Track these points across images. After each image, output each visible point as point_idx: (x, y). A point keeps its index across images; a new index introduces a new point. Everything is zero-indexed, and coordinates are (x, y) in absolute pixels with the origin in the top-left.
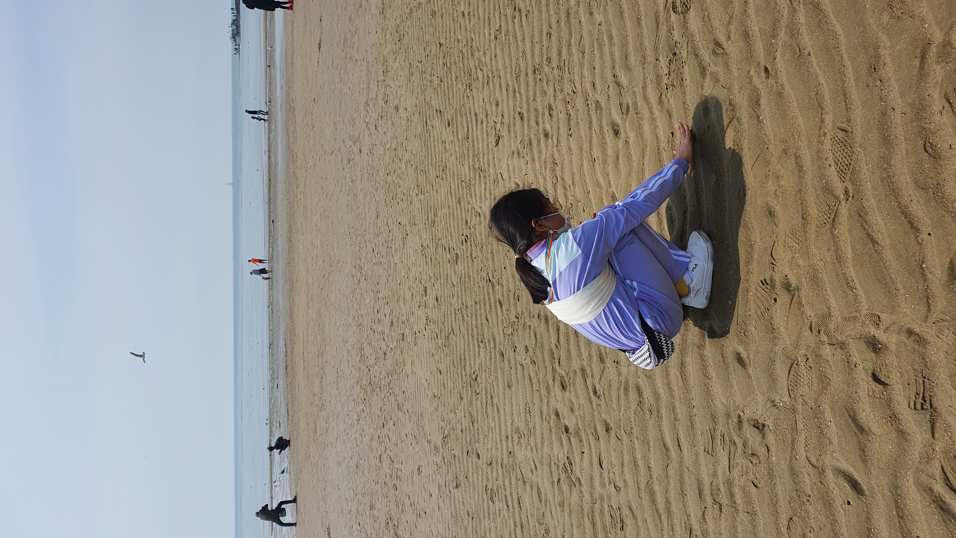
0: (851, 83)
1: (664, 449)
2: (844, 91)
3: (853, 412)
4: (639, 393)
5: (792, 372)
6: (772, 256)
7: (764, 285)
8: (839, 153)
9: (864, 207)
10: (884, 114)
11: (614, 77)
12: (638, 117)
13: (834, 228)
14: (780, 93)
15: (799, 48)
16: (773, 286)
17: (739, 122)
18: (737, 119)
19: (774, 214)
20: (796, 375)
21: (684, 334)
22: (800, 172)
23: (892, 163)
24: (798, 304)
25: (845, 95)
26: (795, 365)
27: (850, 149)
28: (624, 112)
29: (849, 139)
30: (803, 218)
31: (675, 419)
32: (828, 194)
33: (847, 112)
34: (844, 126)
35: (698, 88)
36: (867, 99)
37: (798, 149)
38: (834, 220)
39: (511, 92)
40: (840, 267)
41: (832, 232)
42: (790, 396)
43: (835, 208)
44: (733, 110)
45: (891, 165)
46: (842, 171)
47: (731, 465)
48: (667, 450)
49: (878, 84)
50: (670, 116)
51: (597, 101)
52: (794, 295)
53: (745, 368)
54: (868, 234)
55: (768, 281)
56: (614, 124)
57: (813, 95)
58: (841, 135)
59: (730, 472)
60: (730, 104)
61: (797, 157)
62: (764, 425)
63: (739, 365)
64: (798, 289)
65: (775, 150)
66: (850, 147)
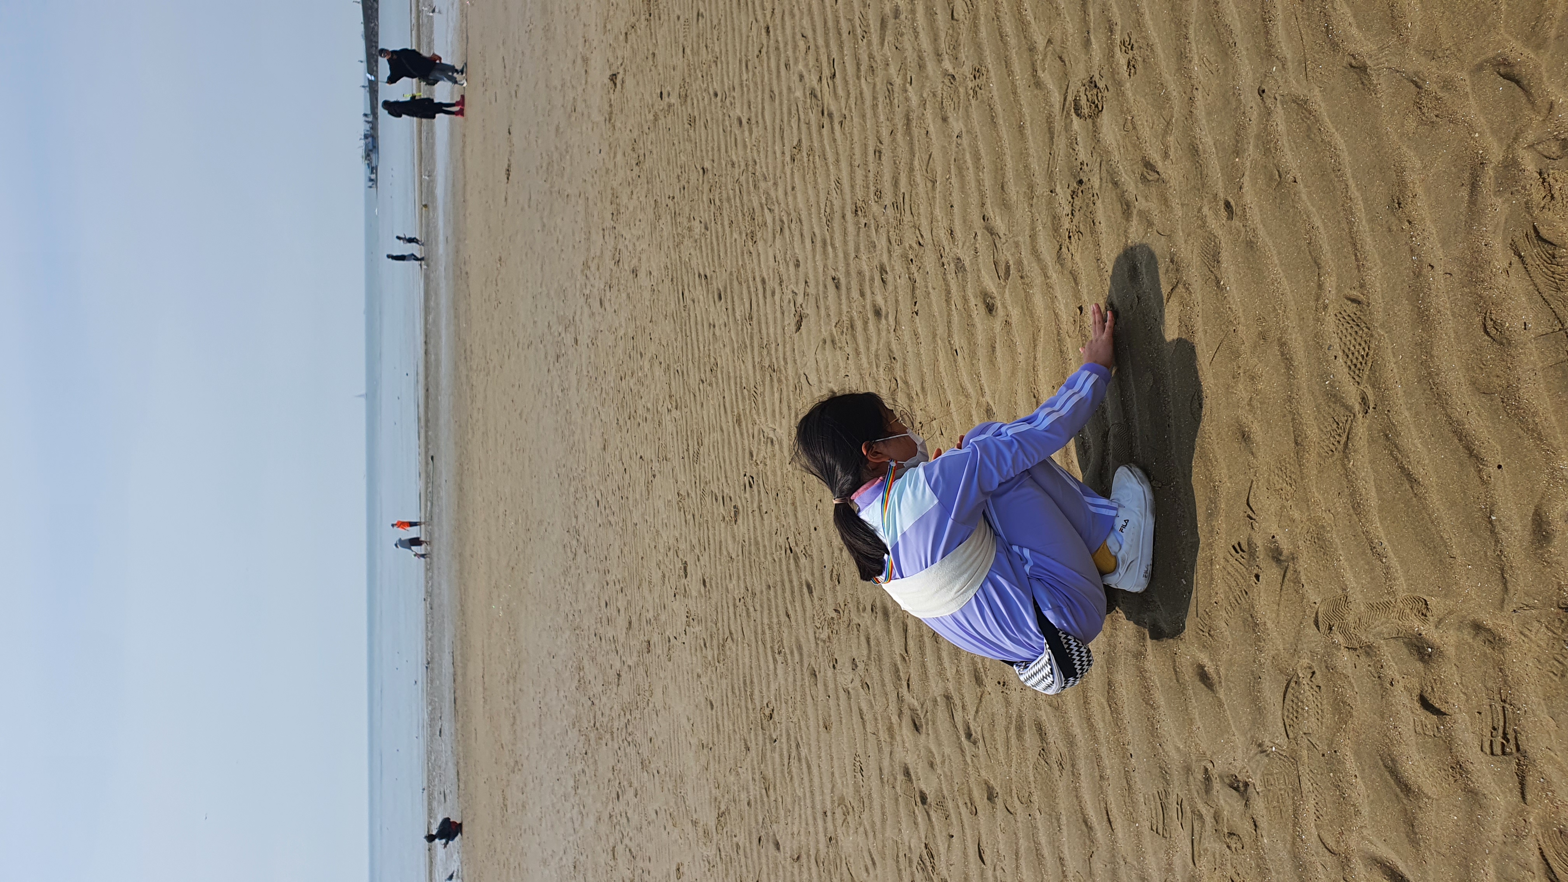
0: (1363, 226)
1: (1084, 828)
2: (1352, 238)
3: (1393, 760)
4: (1040, 735)
5: (1289, 696)
6: (1248, 504)
7: (1237, 552)
8: (1349, 338)
9: (1393, 424)
10: (1418, 275)
11: (984, 219)
12: (1024, 284)
13: (1347, 457)
14: (1251, 242)
15: (1278, 171)
16: (1252, 554)
17: (1188, 289)
18: (1185, 285)
19: (1249, 437)
20: (1296, 700)
21: (1112, 635)
22: (1288, 368)
23: (1435, 353)
24: (1295, 583)
25: (1355, 245)
26: (1293, 684)
27: (1366, 330)
28: (1002, 274)
29: (1365, 315)
30: (1296, 443)
31: (1101, 776)
32: (1335, 403)
33: (1359, 271)
34: (1355, 293)
35: (1119, 235)
36: (1390, 252)
37: (1284, 331)
38: (1346, 444)
39: (819, 244)
40: (1360, 521)
41: (1344, 466)
42: (1288, 736)
43: (1348, 426)
44: (1177, 270)
45: (1432, 356)
46: (1355, 366)
47: (1196, 853)
48: (1090, 828)
49: (1406, 226)
50: (1075, 280)
51: (959, 259)
52: (1287, 568)
53: (1212, 690)
54: (1402, 468)
55: (1245, 547)
56: (986, 294)
57: (1303, 244)
58: (1351, 308)
59: (1194, 864)
60: (1172, 261)
61: (1282, 344)
62: (1246, 785)
63: (1203, 686)
64: (1293, 559)
65: (1246, 333)
66: (1367, 327)
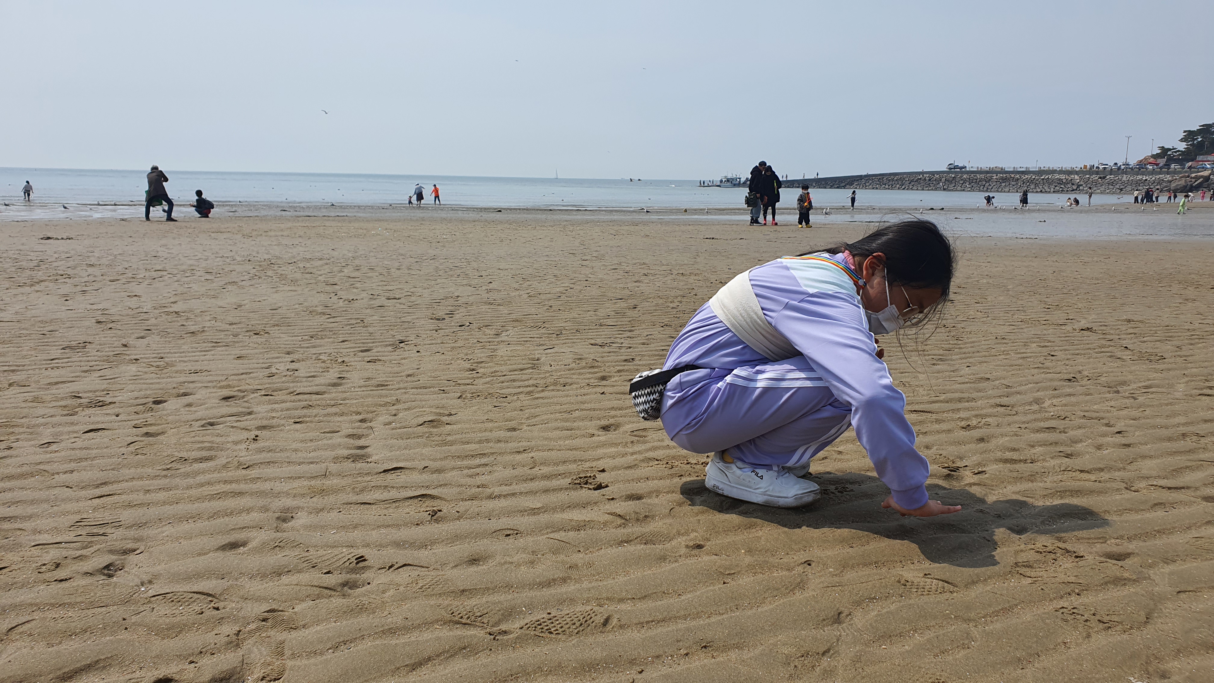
0: (681, 625)
1: (99, 482)
2: (670, 619)
3: (104, 667)
4: (200, 459)
5: (196, 596)
6: (405, 565)
7: (356, 559)
8: (569, 620)
9: (476, 654)
10: (632, 662)
12: (627, 443)
13: (445, 623)
14: (665, 559)
15: (734, 574)
16: (353, 571)
17: (620, 526)
18: (624, 524)
19: (474, 563)
20: (192, 600)
21: (289, 494)
22: (540, 584)
24: (318, 595)
25: (663, 621)
26: (210, 599)
27: (576, 631)
29: (591, 629)
30: (463, 591)
32: (502, 615)
33: (636, 624)
34: (614, 621)
36: (657, 642)
37: (578, 581)
38: (458, 623)
40: (376, 633)
41: (437, 621)
42: (154, 596)
43: (478, 624)
44: (638, 520)
45: (547, 675)
46: (540, 625)
47: (46, 546)
48: (97, 486)
49: (683, 652)
50: (630, 467)
52: (335, 590)
53: (218, 549)
54: (429, 659)
55: (361, 565)
56: (617, 426)
57: (664, 588)
58: (600, 619)
59: (34, 546)
60: (646, 517)
61: (564, 580)
62: (110, 576)
63: (224, 545)
64: (344, 595)
65: (578, 558)
66: (579, 631)
